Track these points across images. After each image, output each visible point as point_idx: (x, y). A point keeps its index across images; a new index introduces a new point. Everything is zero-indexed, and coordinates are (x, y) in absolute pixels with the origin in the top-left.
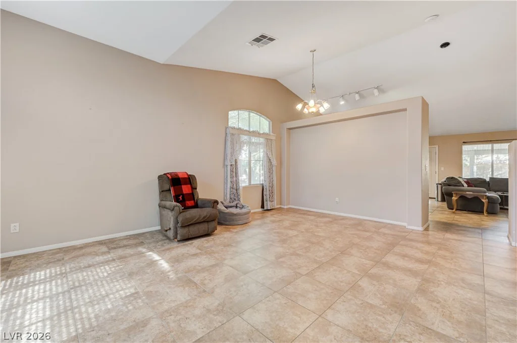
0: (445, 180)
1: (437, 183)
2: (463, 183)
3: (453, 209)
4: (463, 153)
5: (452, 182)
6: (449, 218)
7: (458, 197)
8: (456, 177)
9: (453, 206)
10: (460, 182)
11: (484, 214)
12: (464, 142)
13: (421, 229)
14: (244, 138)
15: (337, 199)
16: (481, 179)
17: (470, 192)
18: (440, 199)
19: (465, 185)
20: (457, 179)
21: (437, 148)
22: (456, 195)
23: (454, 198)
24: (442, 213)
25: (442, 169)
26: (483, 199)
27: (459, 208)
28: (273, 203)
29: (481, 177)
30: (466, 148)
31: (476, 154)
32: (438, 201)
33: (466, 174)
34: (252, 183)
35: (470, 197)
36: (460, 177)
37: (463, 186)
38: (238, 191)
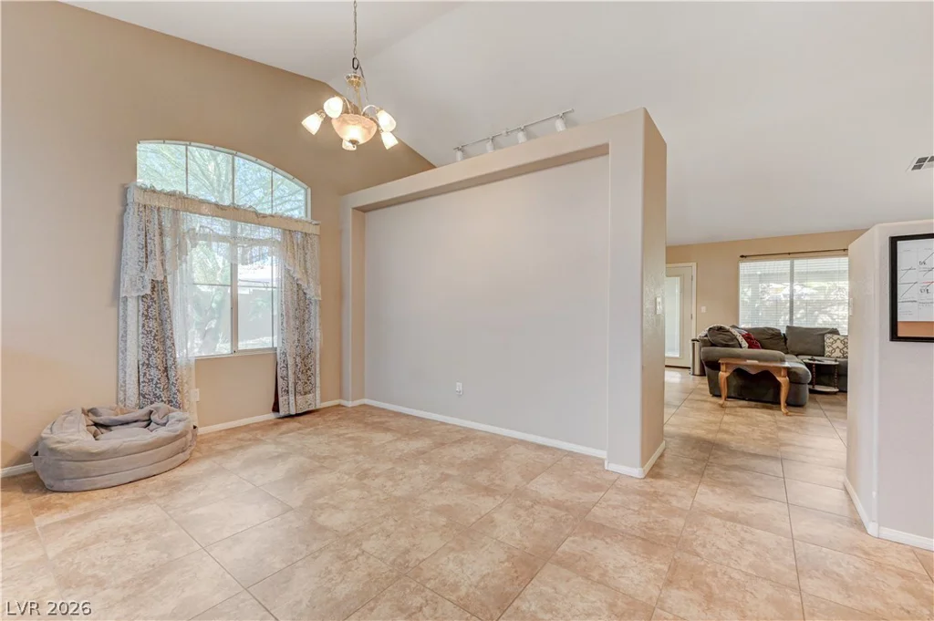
0: (706, 332)
1: (694, 338)
2: (740, 338)
3: (720, 396)
4: (741, 280)
5: (719, 338)
6: (711, 422)
7: (731, 371)
8: (727, 327)
9: (720, 391)
10: (734, 338)
11: (780, 410)
12: (742, 256)
13: (637, 472)
14: (198, 222)
15: (459, 386)
16: (772, 329)
17: (753, 360)
18: (697, 372)
19: (745, 344)
20: (728, 331)
21: (694, 267)
22: (726, 368)
23: (723, 374)
24: (698, 410)
25: (703, 309)
26: (780, 376)
27: (733, 395)
28: (310, 396)
29: (772, 325)
30: (745, 268)
31: (761, 281)
32: (693, 374)
33: (746, 322)
34: (242, 345)
35: (753, 372)
36: (734, 327)
37: (741, 347)
38: (171, 373)
